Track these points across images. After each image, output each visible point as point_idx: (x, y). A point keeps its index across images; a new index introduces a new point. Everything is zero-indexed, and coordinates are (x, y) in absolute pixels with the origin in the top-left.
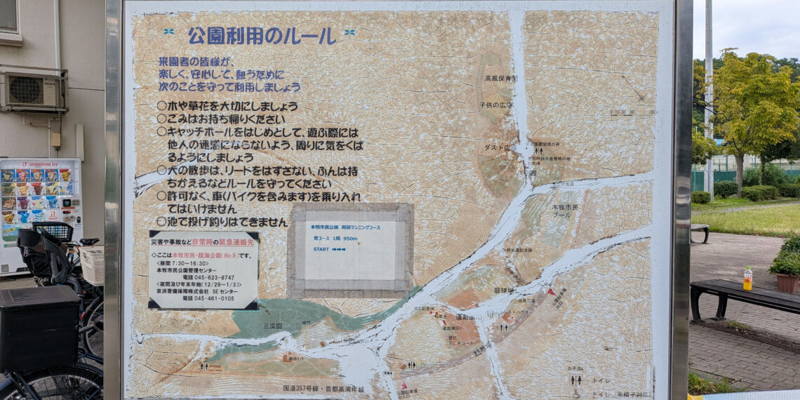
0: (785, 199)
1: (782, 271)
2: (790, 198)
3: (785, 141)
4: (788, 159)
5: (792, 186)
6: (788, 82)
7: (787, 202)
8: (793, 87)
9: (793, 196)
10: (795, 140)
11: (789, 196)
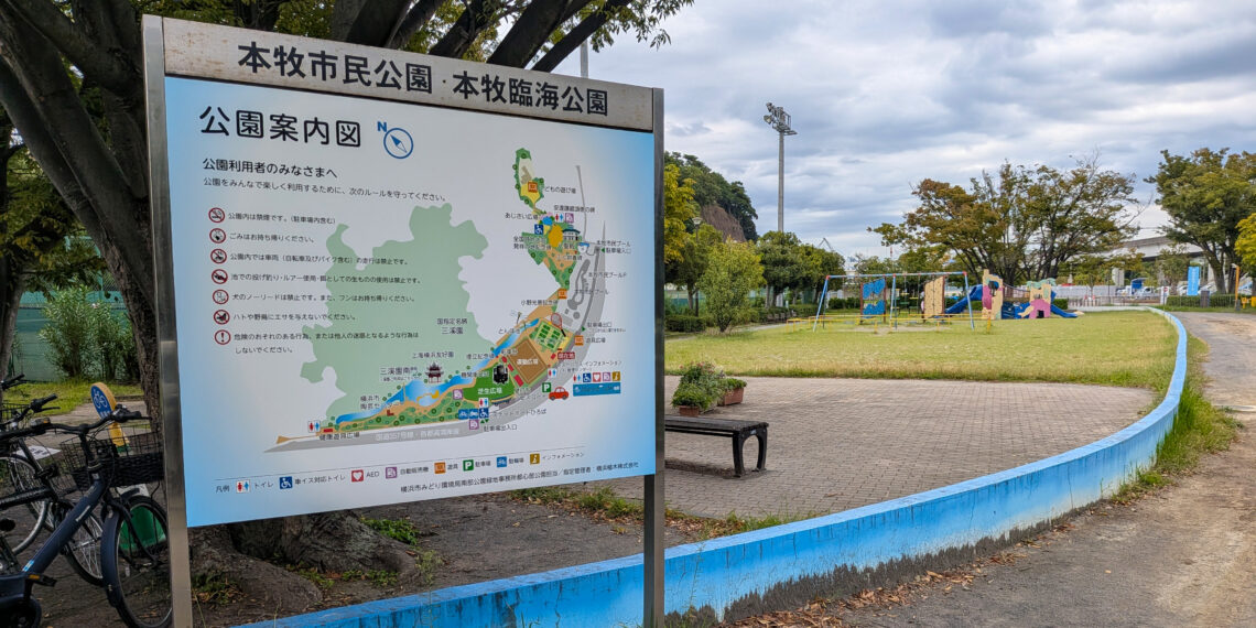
0: (672, 334)
1: (684, 403)
2: (677, 333)
3: (674, 261)
4: (676, 284)
5: (682, 317)
6: (674, 186)
7: (676, 337)
8: (681, 193)
9: (682, 330)
10: (682, 260)
11: (677, 330)
